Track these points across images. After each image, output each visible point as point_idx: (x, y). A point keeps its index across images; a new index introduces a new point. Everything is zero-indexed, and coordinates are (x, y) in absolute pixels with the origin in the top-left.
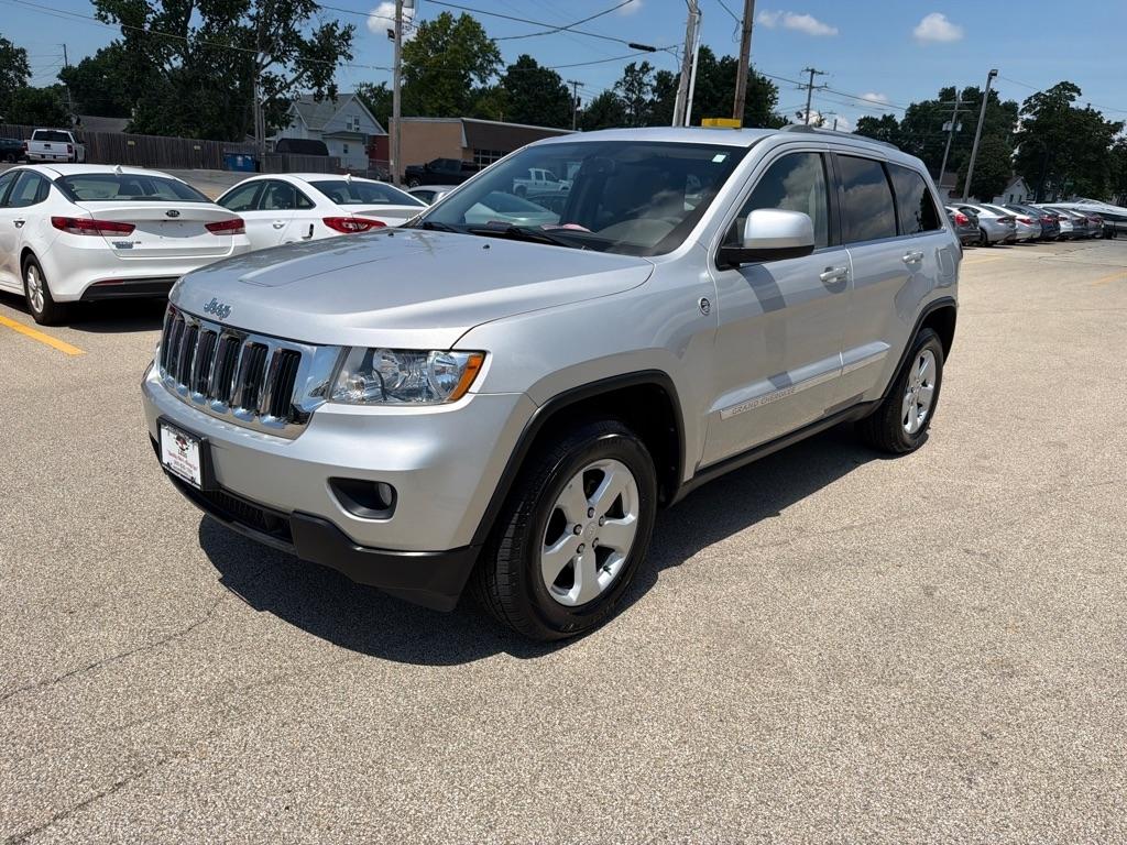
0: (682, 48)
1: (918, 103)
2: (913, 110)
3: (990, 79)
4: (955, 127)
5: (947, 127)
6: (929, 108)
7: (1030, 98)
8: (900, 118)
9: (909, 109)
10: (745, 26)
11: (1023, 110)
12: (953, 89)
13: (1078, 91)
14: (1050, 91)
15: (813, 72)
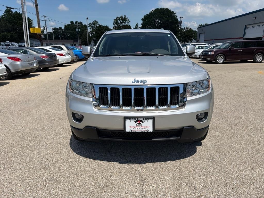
0: (21, 9)
1: (66, 24)
2: (66, 26)
3: (87, 19)
4: (78, 30)
5: (77, 30)
6: (69, 26)
7: (89, 24)
8: (63, 28)
9: (65, 26)
10: (36, 4)
11: (89, 26)
12: (73, 22)
13: (98, 22)
14: (93, 22)
15: (45, 16)
